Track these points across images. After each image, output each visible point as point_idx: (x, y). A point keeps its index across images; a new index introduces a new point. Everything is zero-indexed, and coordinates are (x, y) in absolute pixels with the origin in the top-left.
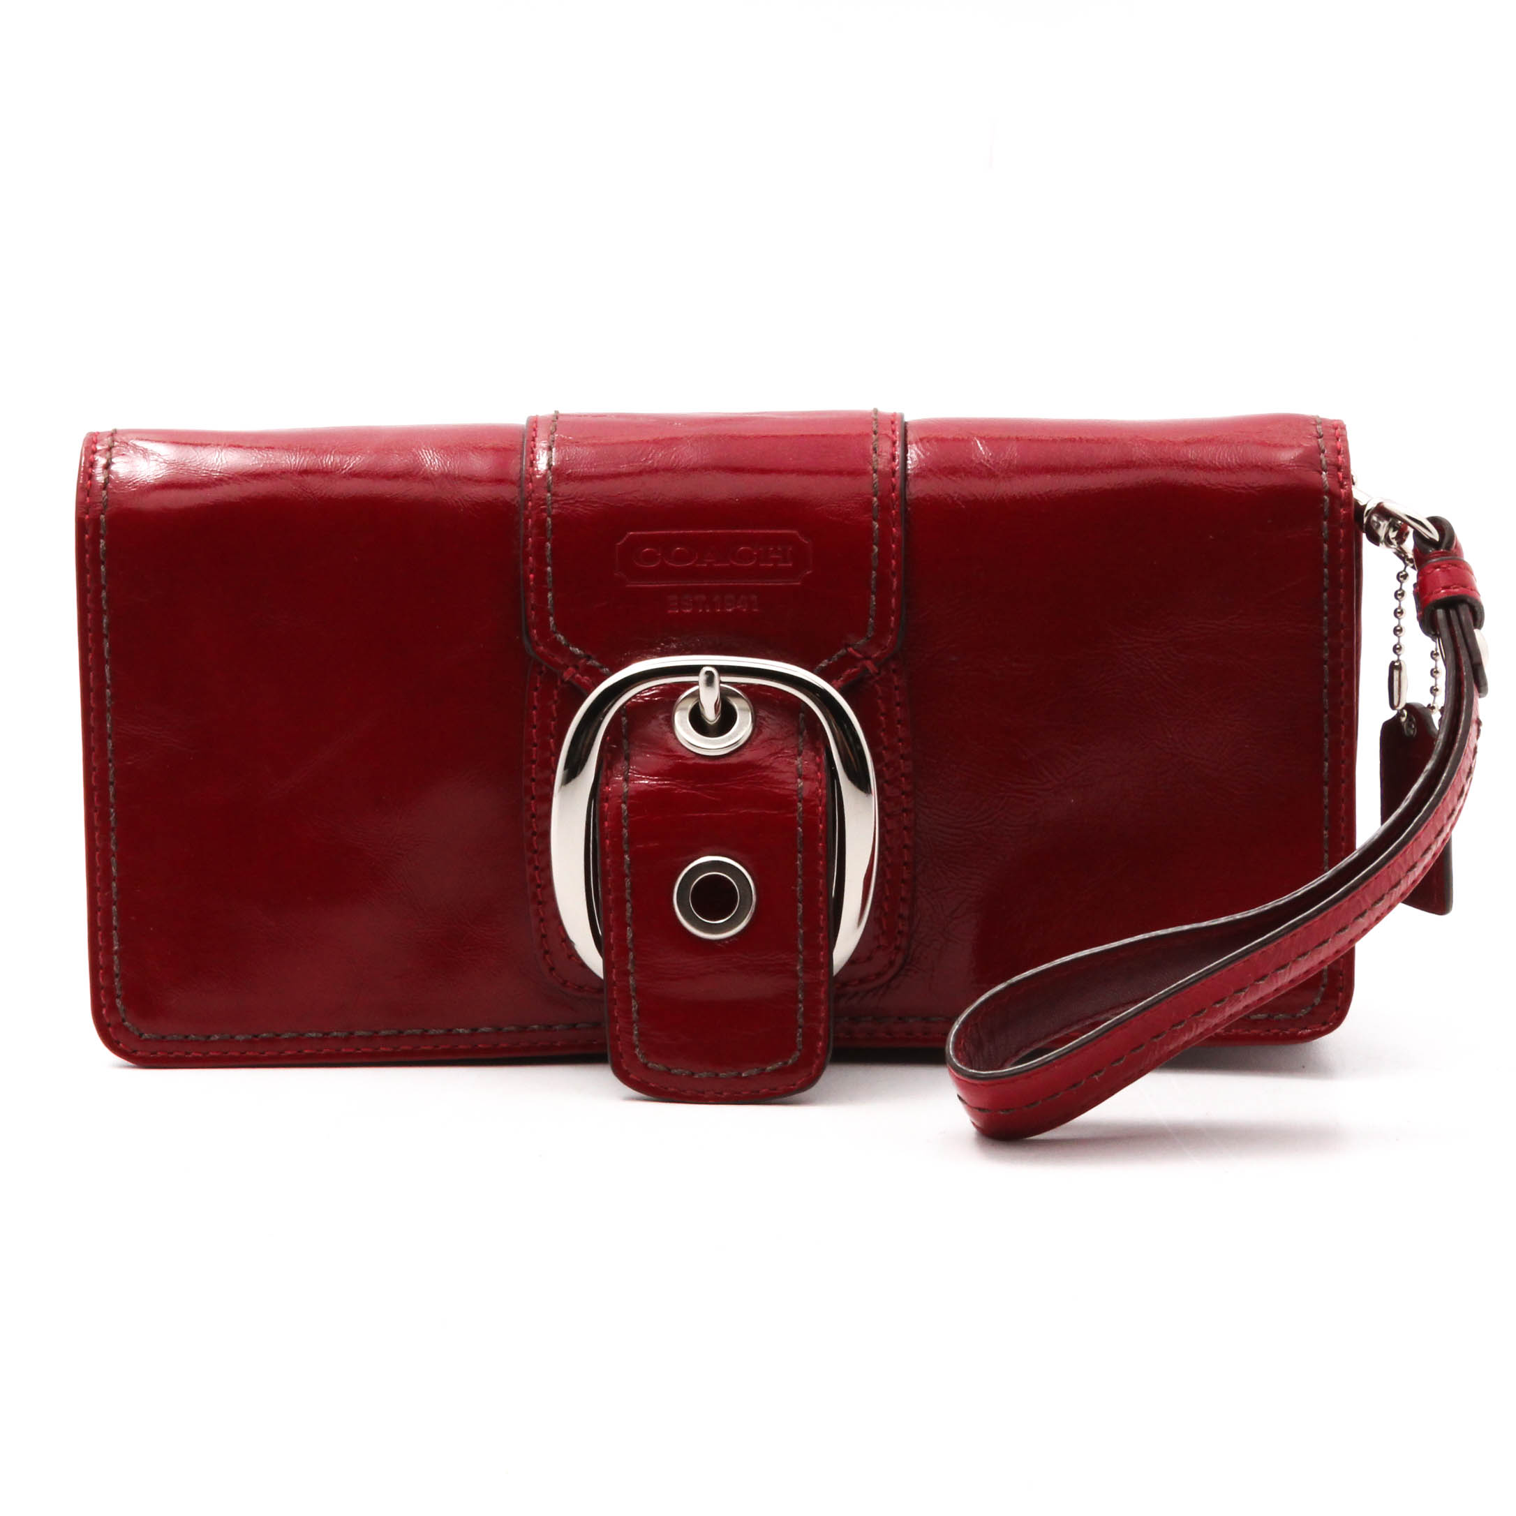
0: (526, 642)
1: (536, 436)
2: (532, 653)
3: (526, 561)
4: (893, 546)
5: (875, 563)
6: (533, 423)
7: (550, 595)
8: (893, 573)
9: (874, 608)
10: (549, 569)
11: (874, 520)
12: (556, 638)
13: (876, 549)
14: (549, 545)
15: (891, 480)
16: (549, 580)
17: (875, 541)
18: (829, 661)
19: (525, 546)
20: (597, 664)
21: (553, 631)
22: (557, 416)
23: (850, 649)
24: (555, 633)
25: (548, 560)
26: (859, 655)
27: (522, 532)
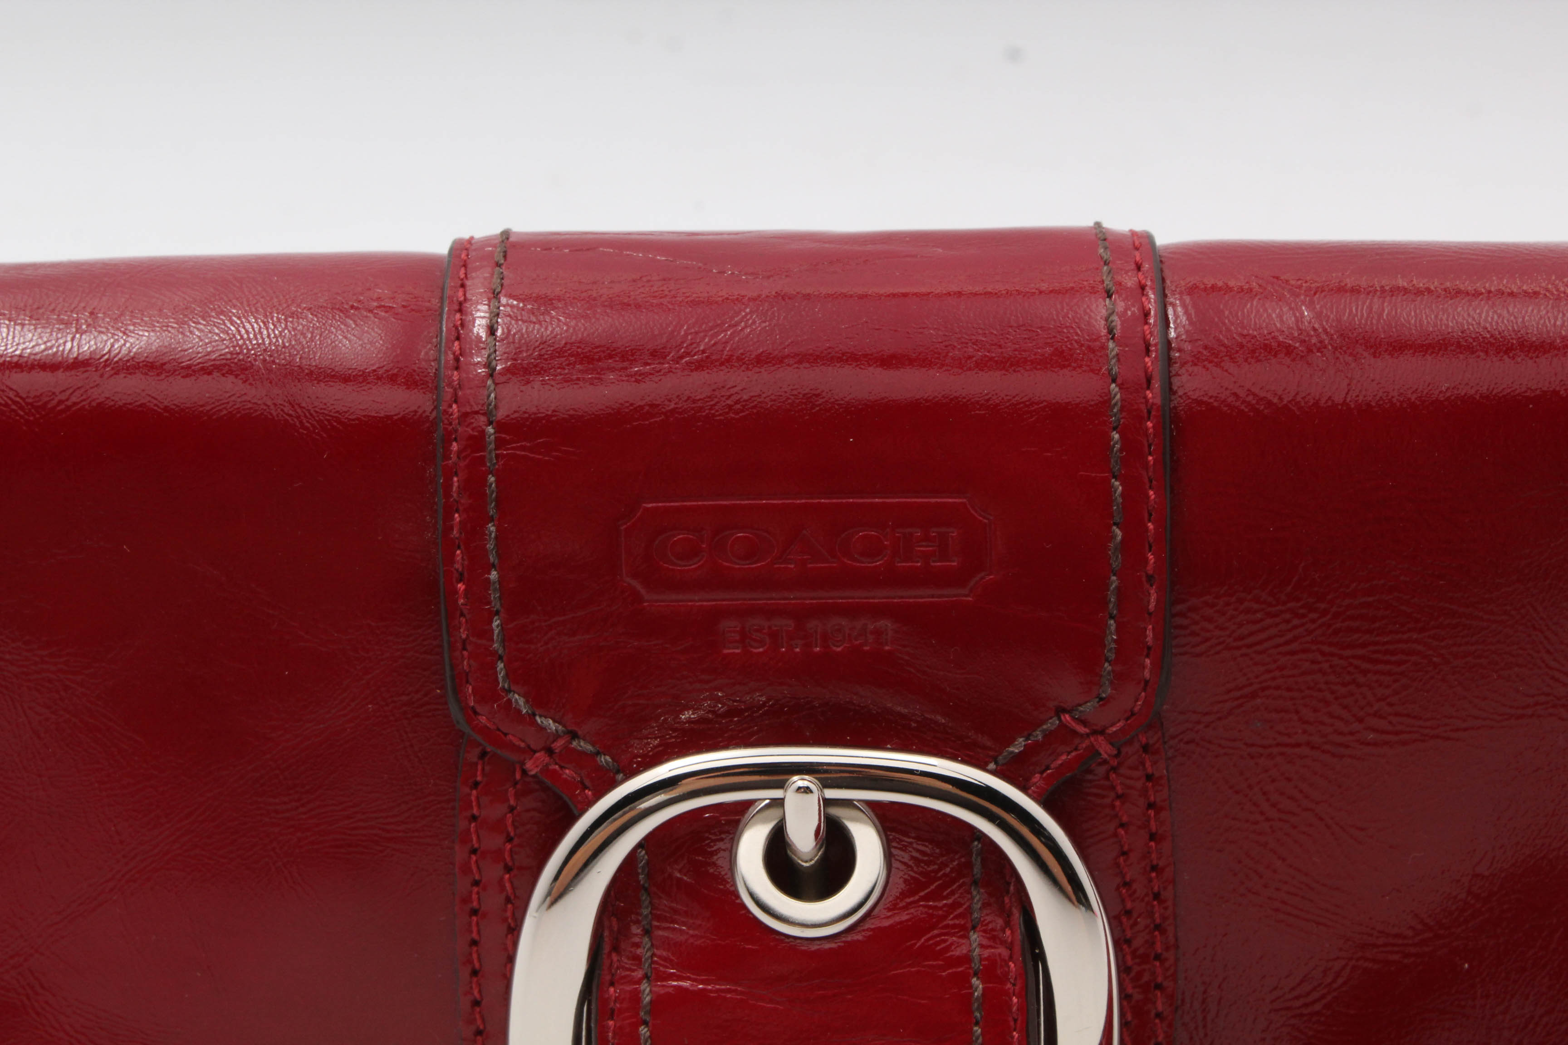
0: (454, 709)
1: (466, 300)
2: (467, 729)
3: (450, 559)
4: (1150, 526)
5: (1116, 562)
6: (462, 250)
7: (496, 623)
8: (1150, 578)
9: (1113, 645)
10: (494, 575)
11: (1115, 477)
12: (509, 701)
13: (1118, 533)
14: (493, 529)
15: (1145, 397)
16: (494, 596)
17: (1117, 519)
18: (1027, 739)
19: (448, 529)
20: (589, 748)
21: (503, 689)
22: (506, 235)
23: (1066, 718)
24: (509, 691)
25: (492, 558)
26: (1082, 730)
27: (440, 500)
